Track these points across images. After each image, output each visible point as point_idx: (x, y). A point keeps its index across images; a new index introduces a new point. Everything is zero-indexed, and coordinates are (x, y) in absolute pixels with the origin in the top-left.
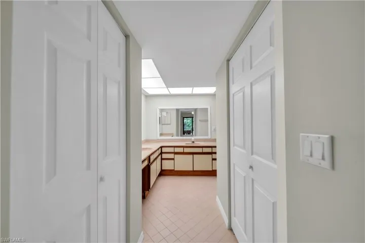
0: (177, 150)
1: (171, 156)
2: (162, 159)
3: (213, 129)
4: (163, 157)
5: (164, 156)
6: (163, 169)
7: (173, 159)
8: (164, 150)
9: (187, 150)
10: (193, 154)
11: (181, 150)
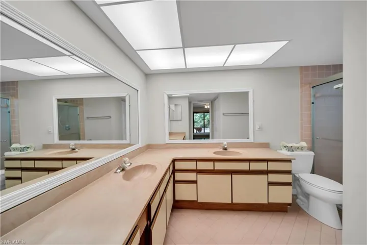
0: (202, 166)
1: (192, 176)
2: (175, 182)
3: (257, 127)
4: (176, 179)
5: (179, 176)
6: (176, 199)
7: (195, 182)
8: (179, 165)
9: (219, 166)
10: (232, 172)
11: (209, 166)
